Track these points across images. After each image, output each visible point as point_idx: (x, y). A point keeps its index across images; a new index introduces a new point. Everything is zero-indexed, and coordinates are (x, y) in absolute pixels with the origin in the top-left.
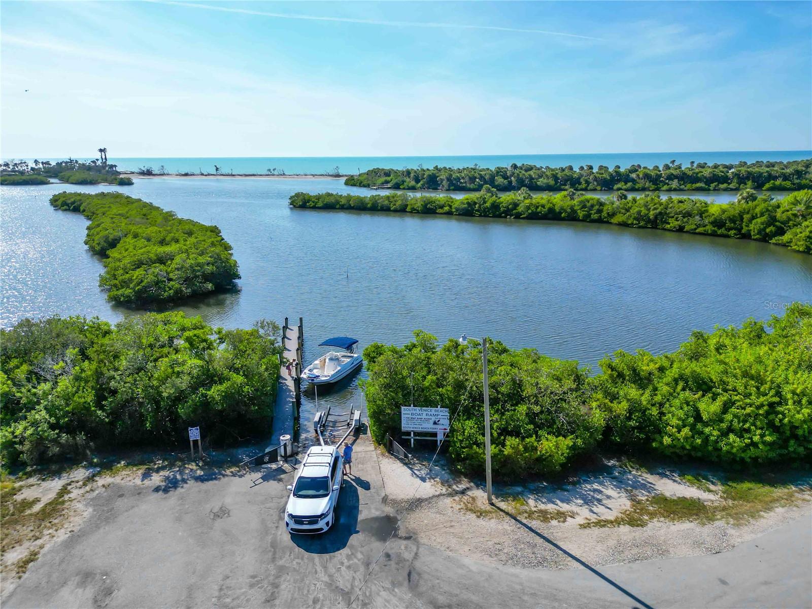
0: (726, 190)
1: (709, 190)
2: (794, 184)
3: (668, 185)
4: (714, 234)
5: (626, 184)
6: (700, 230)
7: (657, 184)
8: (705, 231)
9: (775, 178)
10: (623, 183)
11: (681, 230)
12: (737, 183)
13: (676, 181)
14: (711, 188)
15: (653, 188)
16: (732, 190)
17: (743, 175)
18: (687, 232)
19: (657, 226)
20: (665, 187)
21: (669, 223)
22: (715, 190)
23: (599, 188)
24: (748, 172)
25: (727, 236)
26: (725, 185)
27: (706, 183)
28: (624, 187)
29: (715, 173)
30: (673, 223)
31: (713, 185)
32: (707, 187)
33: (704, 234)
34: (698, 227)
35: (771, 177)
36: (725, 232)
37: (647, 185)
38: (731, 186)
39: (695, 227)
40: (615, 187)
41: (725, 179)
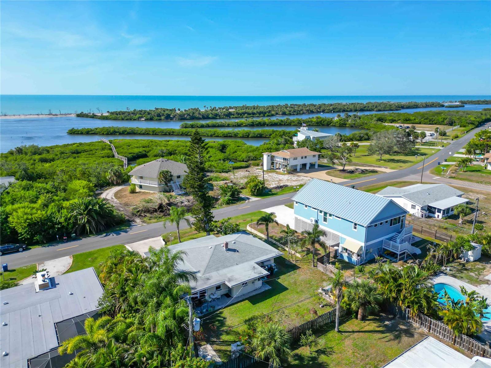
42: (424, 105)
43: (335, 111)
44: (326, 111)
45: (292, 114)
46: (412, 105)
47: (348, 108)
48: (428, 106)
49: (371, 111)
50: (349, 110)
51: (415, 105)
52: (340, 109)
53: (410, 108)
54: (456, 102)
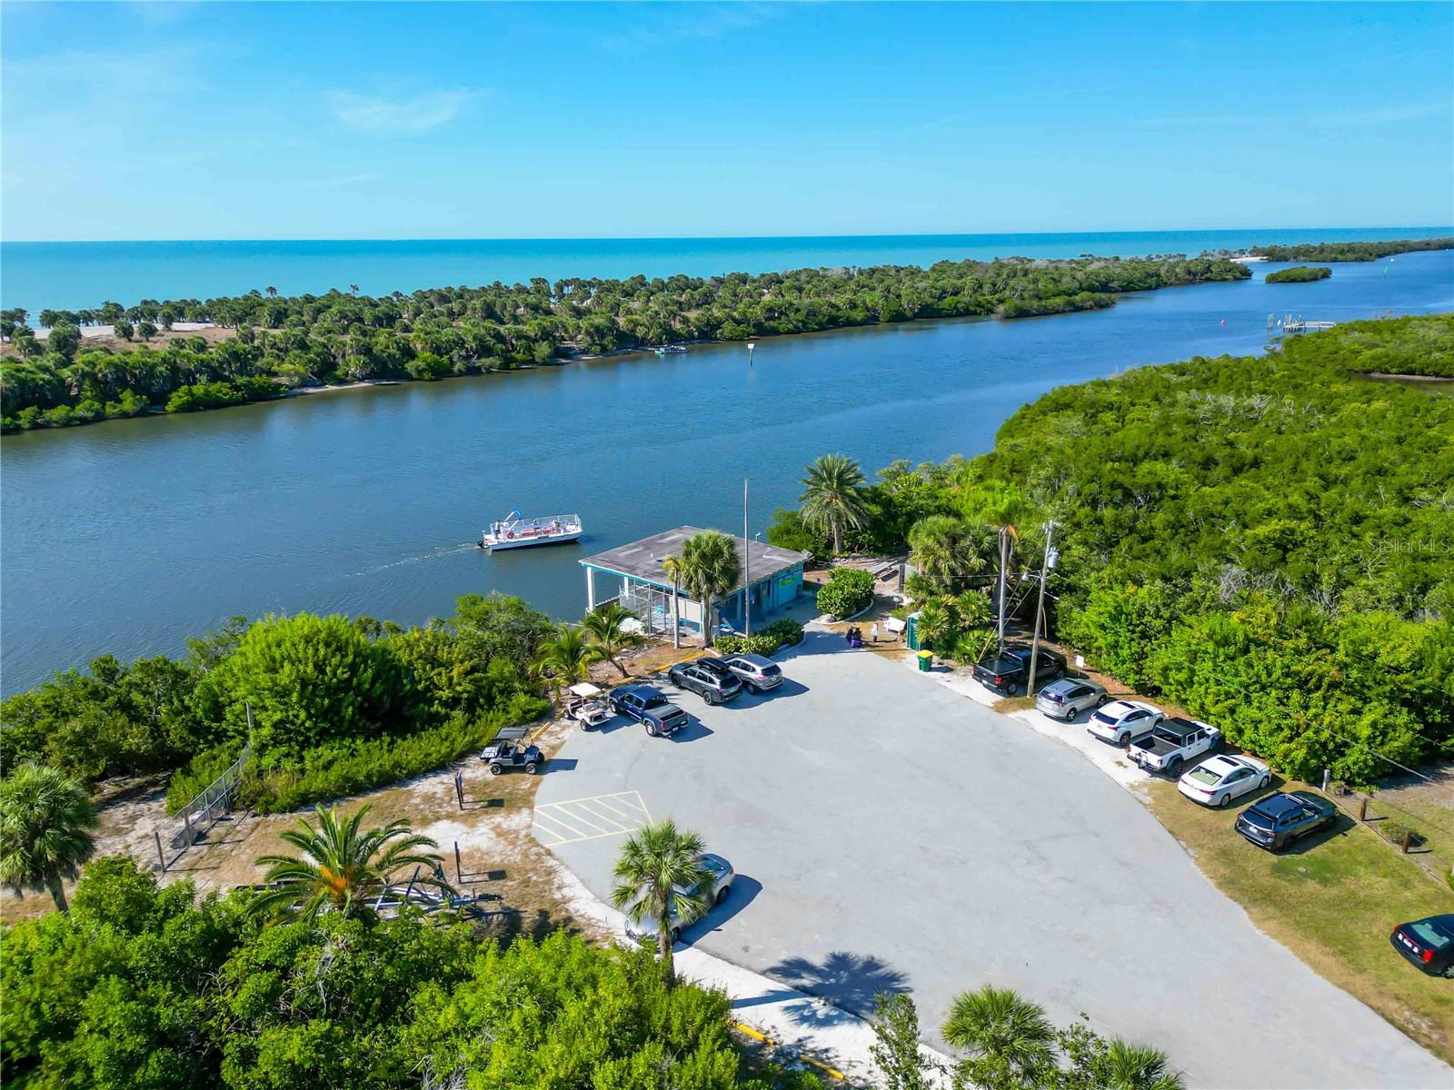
43: (783, 325)
45: (458, 366)
47: (853, 306)
49: (975, 313)
50: (858, 315)
52: (812, 313)
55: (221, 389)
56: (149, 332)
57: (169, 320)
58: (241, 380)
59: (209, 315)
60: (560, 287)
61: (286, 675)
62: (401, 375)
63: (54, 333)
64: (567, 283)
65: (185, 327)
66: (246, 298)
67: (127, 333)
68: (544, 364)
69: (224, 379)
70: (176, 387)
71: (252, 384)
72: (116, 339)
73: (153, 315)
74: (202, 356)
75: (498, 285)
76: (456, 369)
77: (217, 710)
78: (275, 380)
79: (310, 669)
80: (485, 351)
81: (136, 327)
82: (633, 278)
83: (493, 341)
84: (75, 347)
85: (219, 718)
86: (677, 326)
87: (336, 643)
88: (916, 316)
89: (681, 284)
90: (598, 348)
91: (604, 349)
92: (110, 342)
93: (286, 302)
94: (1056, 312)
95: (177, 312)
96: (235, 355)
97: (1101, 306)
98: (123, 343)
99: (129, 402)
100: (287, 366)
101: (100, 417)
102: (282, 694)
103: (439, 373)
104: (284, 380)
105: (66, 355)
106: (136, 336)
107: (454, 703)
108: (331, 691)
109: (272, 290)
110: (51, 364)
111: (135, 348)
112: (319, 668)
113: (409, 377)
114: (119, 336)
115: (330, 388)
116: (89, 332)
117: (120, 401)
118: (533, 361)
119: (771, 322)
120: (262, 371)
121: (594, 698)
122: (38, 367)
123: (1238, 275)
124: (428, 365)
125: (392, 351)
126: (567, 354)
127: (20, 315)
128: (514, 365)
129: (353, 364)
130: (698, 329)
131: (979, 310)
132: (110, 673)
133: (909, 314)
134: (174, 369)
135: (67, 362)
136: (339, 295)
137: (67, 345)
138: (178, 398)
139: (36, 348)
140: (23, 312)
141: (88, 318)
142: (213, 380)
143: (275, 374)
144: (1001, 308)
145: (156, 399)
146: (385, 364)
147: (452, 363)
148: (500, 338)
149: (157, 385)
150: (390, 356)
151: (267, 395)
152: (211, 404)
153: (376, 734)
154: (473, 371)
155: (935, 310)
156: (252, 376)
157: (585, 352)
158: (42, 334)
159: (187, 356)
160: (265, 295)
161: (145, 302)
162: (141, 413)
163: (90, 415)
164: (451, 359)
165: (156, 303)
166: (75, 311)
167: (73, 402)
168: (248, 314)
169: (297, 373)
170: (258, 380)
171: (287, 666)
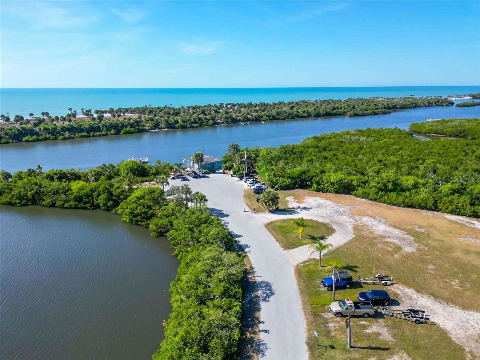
0: (100, 136)
1: (90, 137)
2: (136, 129)
3: (63, 135)
4: (76, 208)
5: (31, 137)
6: (67, 205)
7: (55, 135)
8: (70, 206)
9: (126, 127)
10: (29, 136)
11: (53, 205)
12: (106, 130)
13: (67, 132)
14: (91, 135)
15: (52, 138)
16: (103, 135)
17: (108, 126)
18: (58, 207)
19: (36, 202)
20: (61, 137)
21: (44, 201)
22: (93, 136)
23: (10, 141)
24: (111, 123)
25: (85, 208)
26: (98, 133)
27: (87, 132)
28: (31, 139)
29: (91, 125)
30: (48, 200)
31: (92, 133)
32: (88, 134)
33: (70, 208)
34: (65, 202)
35: (123, 126)
36: (84, 206)
37: (48, 136)
38: (103, 133)
39: (63, 202)
40: (24, 139)
41: (98, 129)
42: (426, 102)
43: (281, 117)
44: (264, 118)
46: (408, 103)
47: (304, 112)
48: (432, 103)
50: (305, 114)
51: (413, 104)
52: (290, 114)
53: (405, 108)
54: (464, 96)
55: (132, 129)
56: (119, 116)
57: (124, 113)
58: (137, 127)
59: (134, 112)
60: (227, 106)
61: (128, 167)
62: (174, 127)
63: (98, 116)
64: (229, 104)
65: (128, 115)
66: (143, 107)
67: (114, 116)
68: (211, 126)
69: (133, 127)
70: (123, 128)
71: (139, 128)
72: (112, 118)
73: (121, 111)
74: (129, 122)
75: (210, 104)
76: (188, 126)
77: (118, 171)
78: (144, 128)
79: (131, 166)
80: (195, 122)
81: (116, 114)
82: (248, 103)
83: (198, 120)
84: (102, 119)
85: (119, 172)
86: (250, 117)
87: (135, 163)
88: (324, 115)
89: (262, 105)
90: (226, 122)
91: (228, 122)
92: (110, 118)
93: (153, 109)
94: (368, 115)
95: (127, 111)
96: (136, 122)
97: (385, 113)
98: (113, 118)
99: (113, 131)
100: (148, 125)
101: (106, 135)
102: (127, 169)
103: (183, 127)
104: (147, 128)
105: (100, 121)
106: (116, 117)
107: (152, 174)
108: (134, 170)
109: (150, 105)
110: (97, 123)
111: (115, 120)
112: (133, 166)
113: (176, 128)
114: (112, 117)
115: (157, 130)
116: (106, 115)
117: (111, 131)
118: (208, 125)
119: (278, 116)
120: (142, 125)
121: (173, 174)
122: (95, 123)
123: (447, 104)
124: (181, 125)
125: (173, 122)
126: (218, 123)
127: (90, 111)
128: (202, 126)
129: (163, 125)
130: (255, 117)
131: (344, 114)
132: (105, 165)
133: (321, 114)
134: (123, 124)
135: (100, 122)
136: (167, 107)
137: (101, 118)
138: (123, 131)
139: (94, 119)
140: (91, 110)
141: (105, 112)
142: (131, 127)
143: (145, 126)
144: (349, 113)
145: (118, 132)
146: (171, 125)
147: (187, 125)
148: (200, 119)
149: (119, 128)
150: (172, 123)
151: (142, 131)
152: (130, 133)
153: (140, 177)
154: (192, 127)
155: (330, 113)
156: (139, 126)
157: (222, 123)
158: (95, 116)
159: (126, 122)
160: (148, 107)
161: (119, 108)
162: (115, 134)
163: (104, 134)
164: (187, 124)
165: (122, 108)
166: (103, 110)
167: (101, 131)
168: (143, 112)
169: (150, 126)
170: (141, 128)
171: (128, 166)
